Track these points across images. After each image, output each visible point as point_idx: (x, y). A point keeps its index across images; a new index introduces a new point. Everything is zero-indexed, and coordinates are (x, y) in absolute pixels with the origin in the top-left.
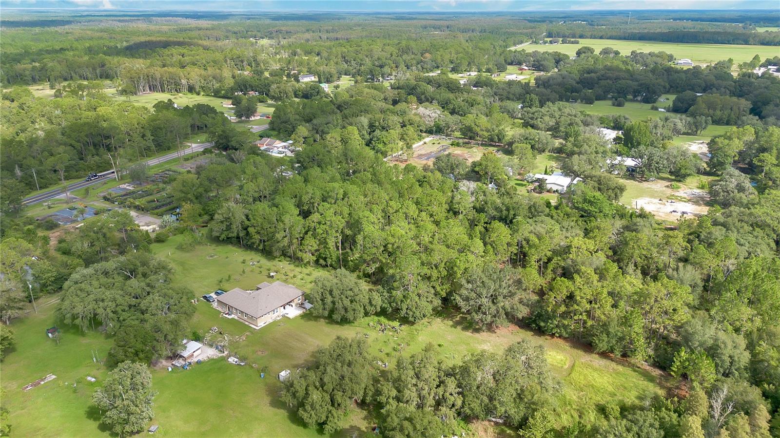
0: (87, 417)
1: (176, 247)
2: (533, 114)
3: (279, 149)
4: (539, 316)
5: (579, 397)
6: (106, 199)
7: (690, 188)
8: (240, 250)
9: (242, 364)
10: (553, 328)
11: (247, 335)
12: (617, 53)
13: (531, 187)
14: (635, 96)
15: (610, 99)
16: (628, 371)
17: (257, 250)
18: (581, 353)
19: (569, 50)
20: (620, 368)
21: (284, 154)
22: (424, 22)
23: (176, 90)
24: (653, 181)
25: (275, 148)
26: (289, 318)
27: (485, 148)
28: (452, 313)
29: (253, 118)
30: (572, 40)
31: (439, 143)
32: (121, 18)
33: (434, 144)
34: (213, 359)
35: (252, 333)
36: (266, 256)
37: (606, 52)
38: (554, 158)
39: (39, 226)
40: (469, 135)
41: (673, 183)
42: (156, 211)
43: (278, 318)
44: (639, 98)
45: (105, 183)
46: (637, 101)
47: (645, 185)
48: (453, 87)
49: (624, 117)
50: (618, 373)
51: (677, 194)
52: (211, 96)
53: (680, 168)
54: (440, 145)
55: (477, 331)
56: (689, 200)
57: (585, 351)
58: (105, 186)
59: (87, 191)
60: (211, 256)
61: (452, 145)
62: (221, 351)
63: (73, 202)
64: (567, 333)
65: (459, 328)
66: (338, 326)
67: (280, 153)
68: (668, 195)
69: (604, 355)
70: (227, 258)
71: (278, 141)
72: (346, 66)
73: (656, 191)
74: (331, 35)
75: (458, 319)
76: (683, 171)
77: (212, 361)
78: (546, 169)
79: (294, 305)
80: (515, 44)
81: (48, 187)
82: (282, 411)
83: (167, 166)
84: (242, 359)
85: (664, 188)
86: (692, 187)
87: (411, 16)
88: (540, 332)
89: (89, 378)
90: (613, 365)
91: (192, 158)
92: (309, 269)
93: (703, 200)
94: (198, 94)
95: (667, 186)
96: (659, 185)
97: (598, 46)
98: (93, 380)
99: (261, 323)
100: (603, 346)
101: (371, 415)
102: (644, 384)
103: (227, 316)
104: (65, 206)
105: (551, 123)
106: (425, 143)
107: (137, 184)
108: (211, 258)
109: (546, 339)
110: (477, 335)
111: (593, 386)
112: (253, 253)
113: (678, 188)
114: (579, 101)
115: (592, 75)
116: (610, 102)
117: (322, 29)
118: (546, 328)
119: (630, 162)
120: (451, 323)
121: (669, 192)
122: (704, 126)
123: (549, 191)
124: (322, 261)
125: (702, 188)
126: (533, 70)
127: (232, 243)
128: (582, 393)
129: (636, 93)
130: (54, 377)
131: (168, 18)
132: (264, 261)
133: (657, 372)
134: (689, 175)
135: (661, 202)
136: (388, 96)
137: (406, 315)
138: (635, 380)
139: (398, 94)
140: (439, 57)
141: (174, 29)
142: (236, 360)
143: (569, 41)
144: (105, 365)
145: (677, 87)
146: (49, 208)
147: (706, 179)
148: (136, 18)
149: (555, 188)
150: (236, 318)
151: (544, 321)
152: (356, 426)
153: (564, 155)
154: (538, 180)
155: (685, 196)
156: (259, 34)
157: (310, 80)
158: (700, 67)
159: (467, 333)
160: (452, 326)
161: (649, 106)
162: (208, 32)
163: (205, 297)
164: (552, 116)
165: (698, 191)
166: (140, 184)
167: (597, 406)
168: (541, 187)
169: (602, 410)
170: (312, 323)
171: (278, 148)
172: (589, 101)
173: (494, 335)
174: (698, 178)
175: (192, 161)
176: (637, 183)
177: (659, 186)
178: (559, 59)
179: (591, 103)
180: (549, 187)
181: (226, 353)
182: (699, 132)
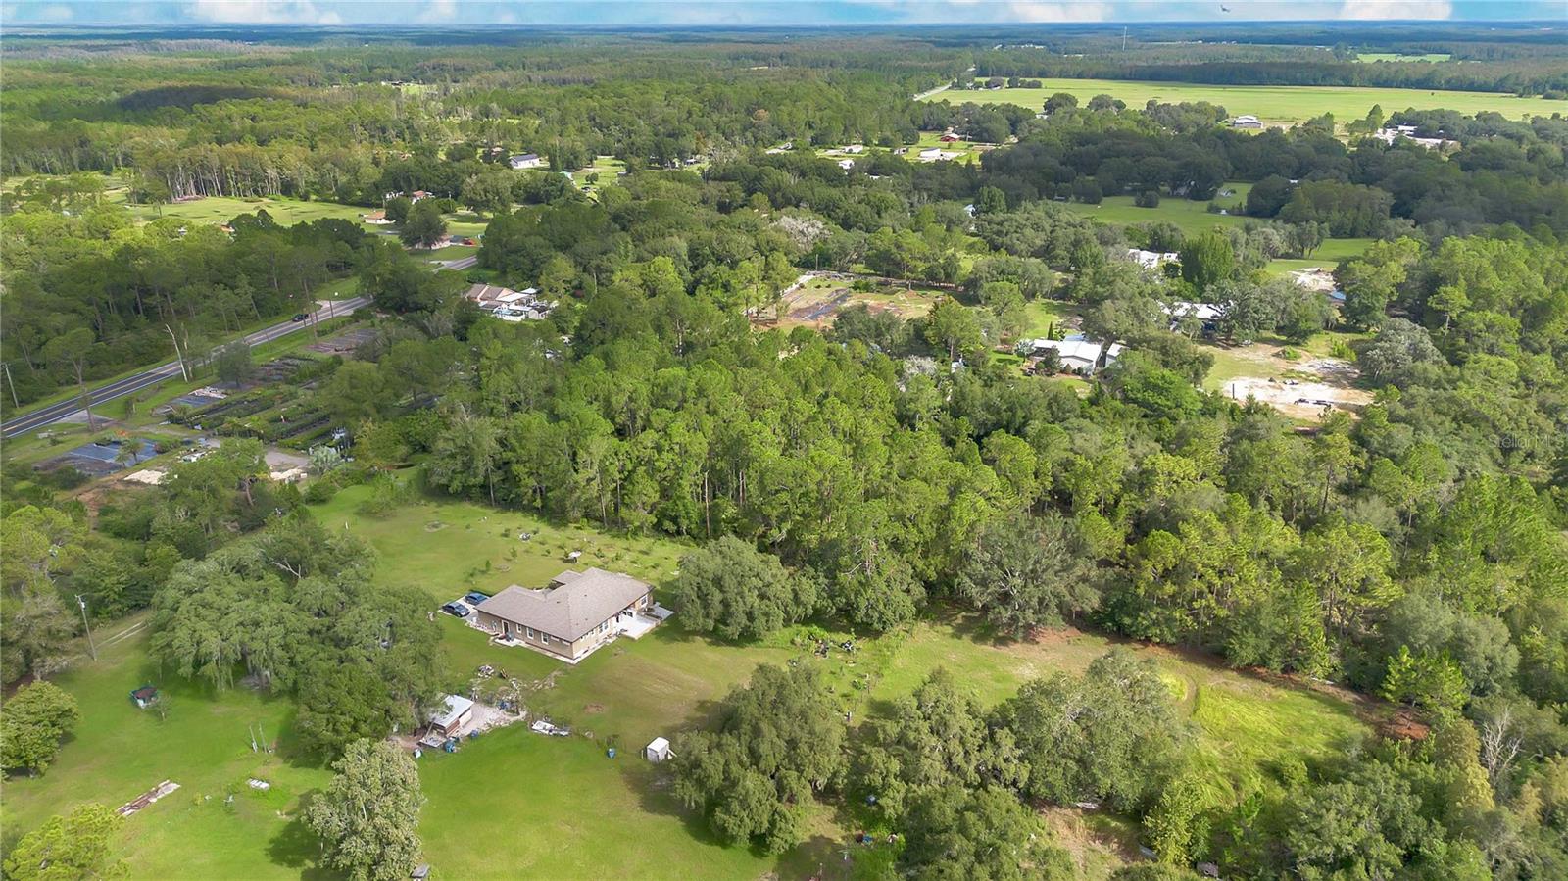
0: (273, 862)
1: (355, 510)
2: (1001, 224)
3: (510, 304)
4: (1121, 605)
5: (1223, 751)
6: (173, 420)
7: (1318, 357)
8: (490, 511)
9: (564, 733)
10: (1147, 628)
11: (555, 676)
12: (1120, 105)
13: (1030, 364)
14: (1175, 188)
15: (1132, 193)
16: (1299, 697)
17: (529, 509)
18: (1204, 670)
19: (1031, 100)
20: (1283, 693)
21: (523, 316)
22: (733, 48)
23: (255, 192)
24: (1247, 345)
25: (504, 305)
26: (633, 639)
27: (920, 293)
28: (945, 610)
29: (437, 247)
30: (1028, 80)
31: (829, 286)
32: (89, 43)
33: (819, 287)
34: (500, 729)
35: (566, 672)
36: (549, 521)
37: (1099, 103)
38: (1056, 307)
39: (44, 481)
40: (887, 269)
41: (1287, 348)
42: (289, 441)
43: (611, 641)
44: (1182, 191)
45: (160, 388)
46: (1178, 196)
47: (1236, 353)
48: (829, 174)
49: (1169, 226)
50: (1281, 702)
51: (1297, 368)
52: (334, 201)
53: (1298, 320)
54: (831, 290)
55: (1002, 641)
56: (1323, 380)
57: (1212, 667)
58: (160, 393)
59: (128, 406)
60: (435, 526)
61: (855, 288)
62: (513, 712)
63: (103, 429)
64: (1173, 636)
65: (967, 638)
66: (734, 648)
67: (515, 313)
68: (1282, 371)
69: (1247, 671)
70: (468, 527)
71: (505, 291)
72: (600, 136)
73: (1260, 365)
74: (551, 73)
75: (960, 621)
76: (1303, 326)
77: (496, 731)
78: (1051, 329)
79: (634, 614)
80: (921, 91)
81: (37, 400)
82: (669, 819)
83: (286, 349)
84: (561, 724)
85: (1272, 359)
86: (1318, 354)
87: (701, 35)
88: (1122, 635)
89: (254, 783)
90: (1268, 688)
91: (333, 329)
92: (643, 543)
93: (1347, 379)
94: (305, 198)
95: (1277, 355)
96: (1260, 353)
97: (1085, 93)
98: (264, 785)
99: (579, 653)
100: (1248, 655)
101: (845, 812)
102: (1333, 719)
103: (503, 642)
104: (86, 438)
105: (1038, 242)
106: (802, 286)
107: (232, 388)
108: (435, 530)
109: (1135, 649)
110: (1003, 650)
111: (1244, 731)
112: (519, 515)
113: (1297, 356)
114: (1073, 198)
115: (1090, 147)
116: (1132, 200)
117: (528, 62)
118: (1134, 629)
119: (1205, 312)
120: (949, 630)
121: (1282, 365)
122: (1315, 241)
123: (1064, 371)
124: (668, 525)
125: (1340, 355)
126: (970, 140)
127: (471, 498)
128: (1227, 744)
129: (1177, 181)
130: (174, 786)
132: (545, 530)
133: (1348, 697)
134: (1314, 332)
135: (1272, 384)
136: (709, 195)
137: (865, 620)
138: (1315, 713)
139: (728, 191)
140: (786, 117)
141: (212, 63)
142: (548, 726)
143: (1023, 83)
144: (278, 754)
145: (1247, 170)
146: (54, 442)
147: (1342, 339)
148: (122, 42)
149: (1075, 365)
150: (523, 644)
151: (1129, 615)
152: (822, 836)
153: (1072, 303)
154: (1040, 351)
155: (1312, 370)
156: (397, 73)
157: (531, 165)
158: (1281, 130)
159: (983, 646)
160: (953, 636)
161: (1205, 205)
162: (292, 70)
163: (449, 608)
164: (1037, 228)
165: (1334, 361)
166: (238, 386)
167: (1261, 764)
168: (1049, 362)
169: (1274, 772)
170: (679, 647)
171: (508, 303)
172: (1092, 198)
173: (1035, 647)
174: (1327, 338)
175: (333, 336)
176: (1220, 350)
177: (1262, 354)
178: (1016, 119)
179: (1097, 202)
180: (1065, 362)
181: (523, 714)
182: (1307, 252)
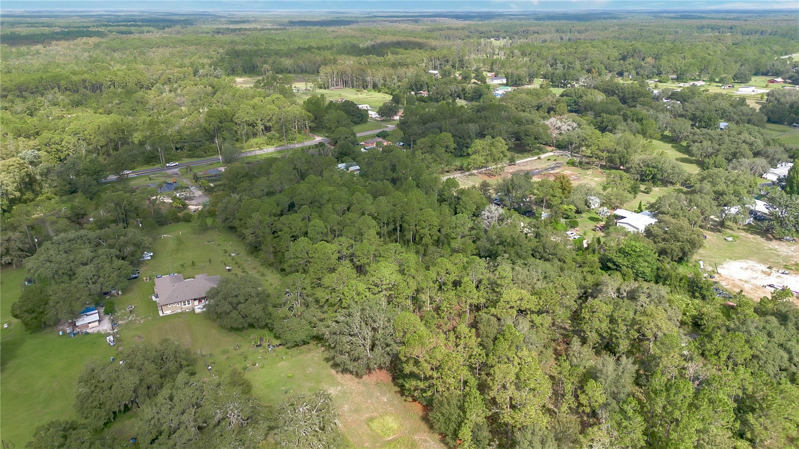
6: (194, 178)
8: (236, 240)
9: (111, 344)
11: (147, 319)
22: (704, 22)
24: (789, 241)
26: (194, 313)
27: (602, 171)
31: (555, 160)
32: (391, 19)
33: (549, 160)
34: (98, 334)
35: (153, 318)
54: (555, 162)
55: (344, 371)
58: (209, 166)
59: (189, 169)
60: (209, 242)
61: (568, 163)
62: (112, 328)
63: (171, 177)
73: (778, 255)
78: (640, 205)
84: (117, 339)
87: (702, 15)
99: (169, 312)
103: (155, 298)
104: (163, 180)
106: (539, 158)
110: (339, 376)
126: (787, 83)
131: (436, 18)
135: (767, 270)
142: (111, 339)
148: (406, 19)
149: (627, 229)
150: (159, 301)
157: (501, 82)
159: (331, 371)
168: (607, 225)
173: (357, 380)
180: (619, 226)
181: (113, 331)
